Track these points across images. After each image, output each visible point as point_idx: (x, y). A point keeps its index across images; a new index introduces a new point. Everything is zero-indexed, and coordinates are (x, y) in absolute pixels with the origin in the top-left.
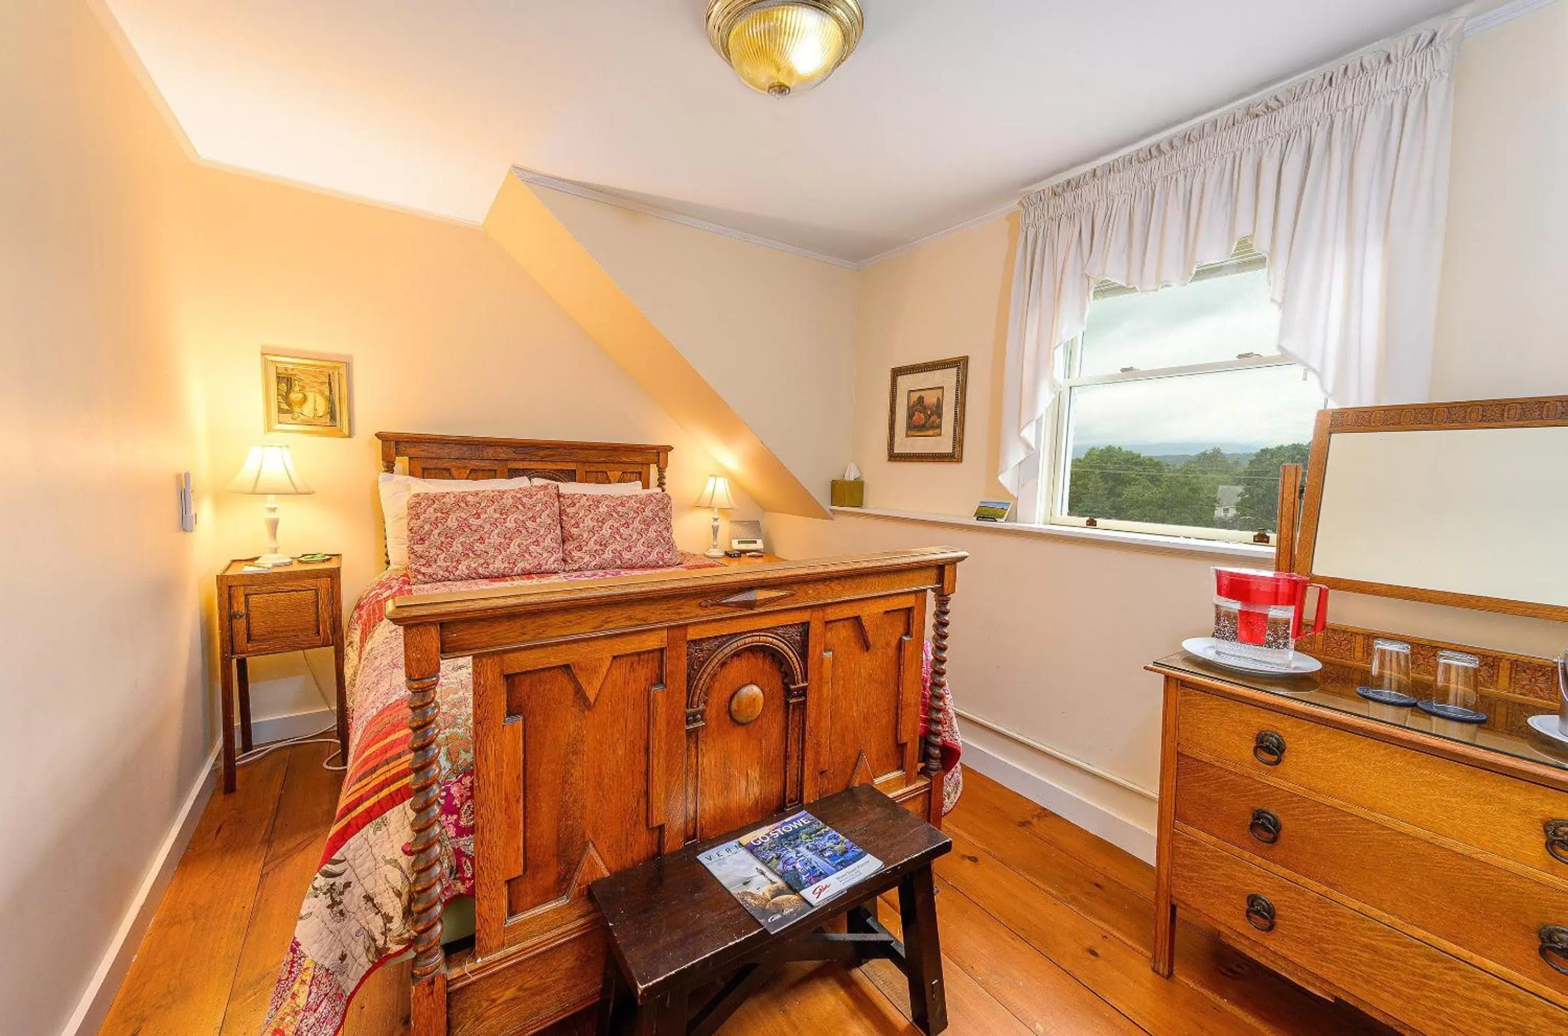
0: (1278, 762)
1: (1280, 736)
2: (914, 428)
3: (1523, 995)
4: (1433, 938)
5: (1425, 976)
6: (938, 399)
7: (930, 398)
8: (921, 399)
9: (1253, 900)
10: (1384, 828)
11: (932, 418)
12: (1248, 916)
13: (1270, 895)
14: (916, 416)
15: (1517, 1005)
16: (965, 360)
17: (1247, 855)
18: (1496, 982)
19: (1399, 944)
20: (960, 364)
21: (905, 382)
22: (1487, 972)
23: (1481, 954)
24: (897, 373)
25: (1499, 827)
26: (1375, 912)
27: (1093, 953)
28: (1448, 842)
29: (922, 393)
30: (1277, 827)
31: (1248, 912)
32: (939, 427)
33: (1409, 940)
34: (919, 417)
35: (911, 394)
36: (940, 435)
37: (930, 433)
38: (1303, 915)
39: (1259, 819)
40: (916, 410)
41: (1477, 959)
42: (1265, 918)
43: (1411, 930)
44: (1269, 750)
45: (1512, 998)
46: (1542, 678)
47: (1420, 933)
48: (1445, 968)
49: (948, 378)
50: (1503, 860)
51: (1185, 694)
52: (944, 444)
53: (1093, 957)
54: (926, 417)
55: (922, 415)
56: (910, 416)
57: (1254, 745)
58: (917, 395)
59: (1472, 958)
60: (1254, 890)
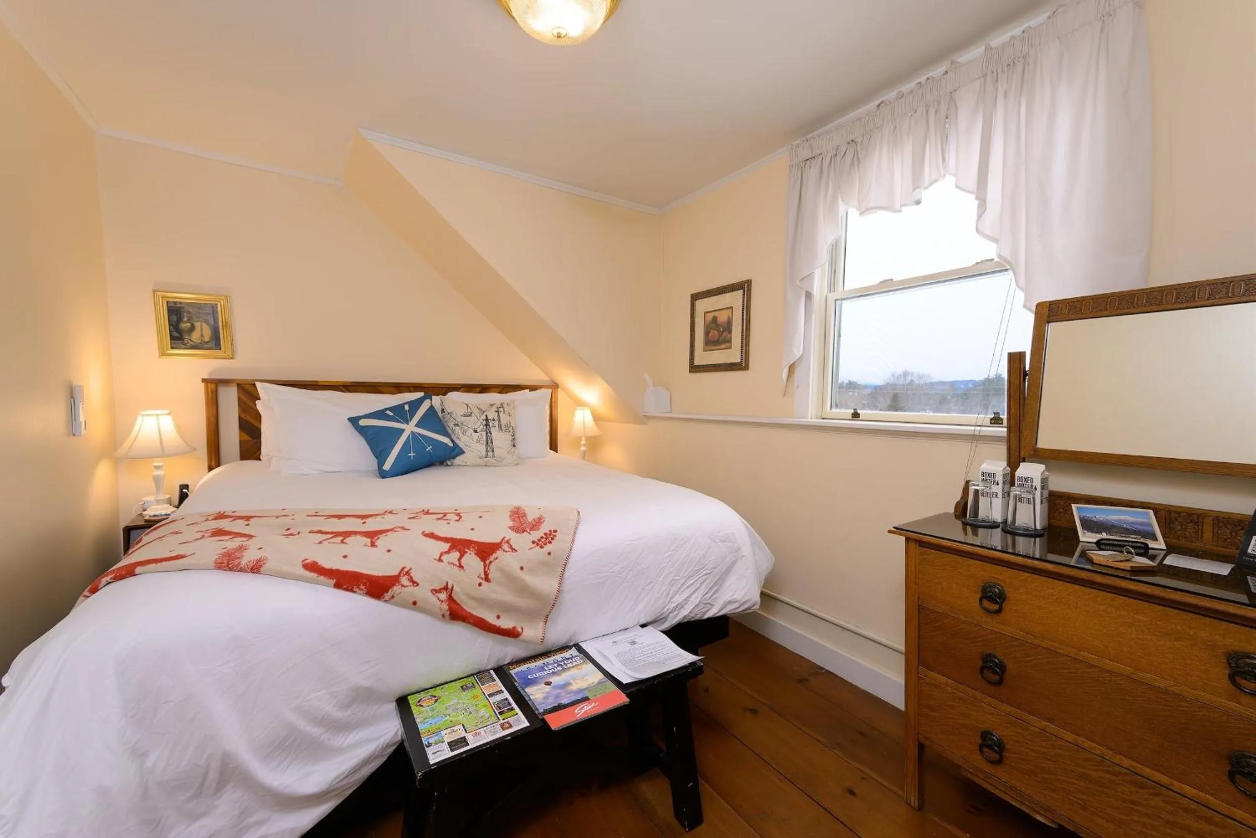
0: (999, 611)
1: (1002, 587)
2: (711, 343)
3: (1217, 818)
4: (1139, 767)
5: (1134, 802)
6: (729, 317)
7: (723, 317)
8: (715, 318)
9: (985, 735)
10: (1093, 666)
11: (724, 334)
12: (981, 750)
13: (1000, 732)
14: (711, 333)
15: (1214, 828)
16: (749, 282)
17: (978, 695)
18: (1194, 806)
19: (1109, 772)
20: (745, 287)
21: (702, 305)
22: (1186, 797)
23: (1179, 780)
24: (695, 297)
25: (1189, 661)
26: (1087, 744)
27: (852, 793)
28: (1146, 676)
29: (716, 314)
30: (1002, 667)
31: (981, 746)
32: (730, 341)
33: (1117, 768)
34: (714, 334)
35: (707, 314)
36: (731, 348)
37: (723, 346)
38: (1028, 748)
39: (987, 662)
40: (712, 328)
41: (1177, 785)
42: (996, 752)
43: (1118, 759)
44: (992, 599)
45: (1209, 821)
46: (1242, 532)
47: (1127, 762)
48: (1150, 794)
49: (735, 299)
50: (1193, 691)
51: (922, 554)
52: (733, 355)
53: (852, 797)
54: (719, 334)
55: (716, 333)
56: (707, 333)
57: (979, 596)
58: (712, 315)
59: (1172, 784)
60: (987, 727)
